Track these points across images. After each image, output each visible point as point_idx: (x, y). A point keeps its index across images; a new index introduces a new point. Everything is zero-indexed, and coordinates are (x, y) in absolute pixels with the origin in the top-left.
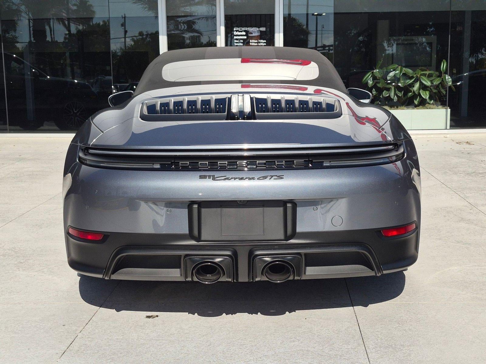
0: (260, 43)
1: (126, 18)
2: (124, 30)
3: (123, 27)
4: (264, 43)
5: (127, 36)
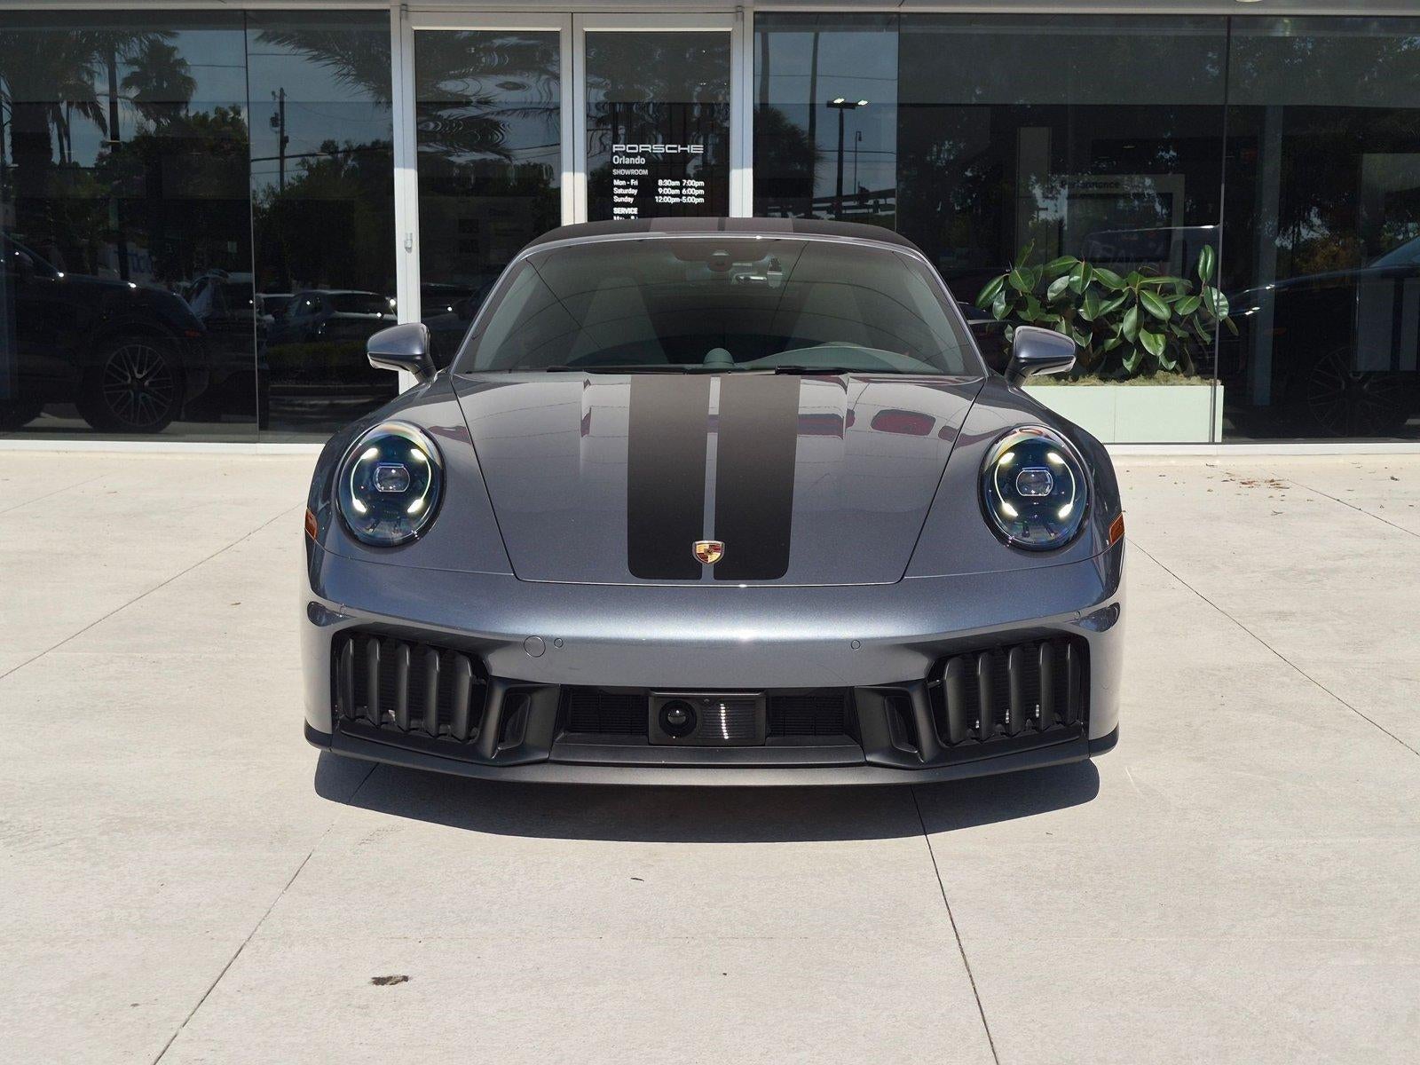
0: (687, 187)
2: (279, 136)
3: (278, 129)
4: (699, 188)
5: (286, 154)
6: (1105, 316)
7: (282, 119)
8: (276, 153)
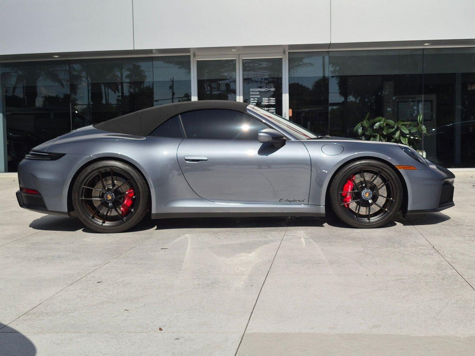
0: (270, 100)
1: (174, 82)
2: (172, 92)
3: (171, 90)
4: (274, 100)
5: (174, 97)
6: (391, 133)
7: (173, 87)
8: (171, 97)
